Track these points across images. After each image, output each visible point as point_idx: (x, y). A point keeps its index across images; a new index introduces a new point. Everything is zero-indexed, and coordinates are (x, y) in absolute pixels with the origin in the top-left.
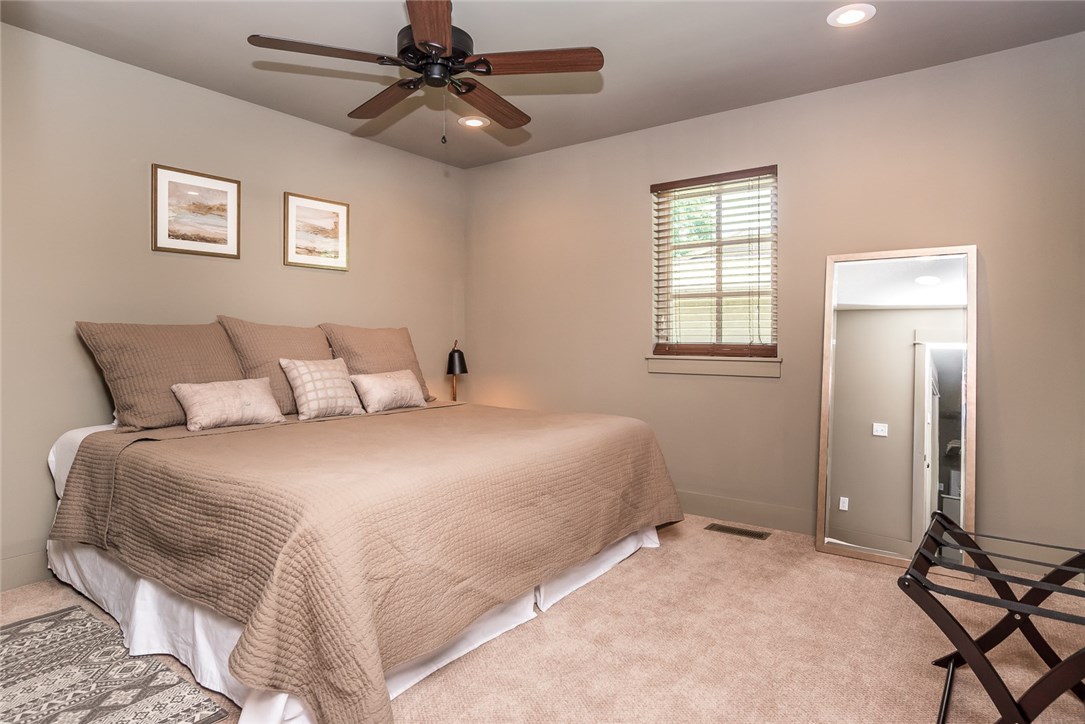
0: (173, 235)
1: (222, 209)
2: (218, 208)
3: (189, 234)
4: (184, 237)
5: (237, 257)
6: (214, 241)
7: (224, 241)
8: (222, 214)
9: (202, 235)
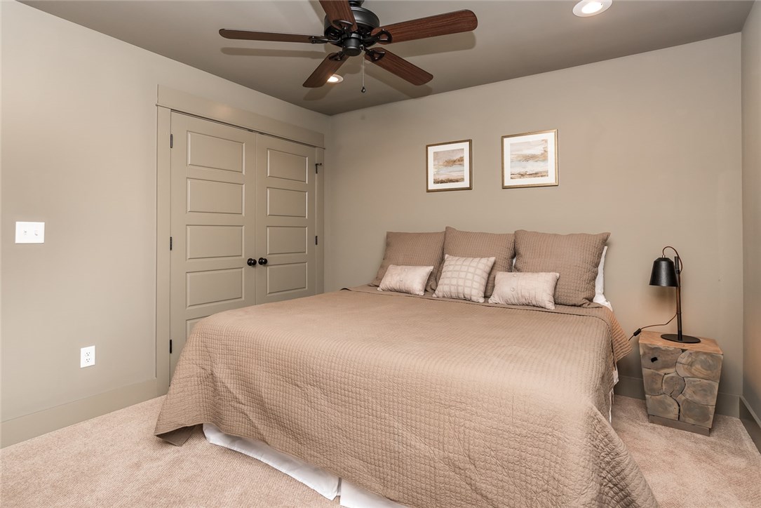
0: (436, 182)
1: (461, 160)
2: (459, 160)
3: (444, 179)
4: (442, 182)
5: (470, 188)
6: (457, 181)
7: (462, 180)
8: (461, 163)
9: (450, 178)
